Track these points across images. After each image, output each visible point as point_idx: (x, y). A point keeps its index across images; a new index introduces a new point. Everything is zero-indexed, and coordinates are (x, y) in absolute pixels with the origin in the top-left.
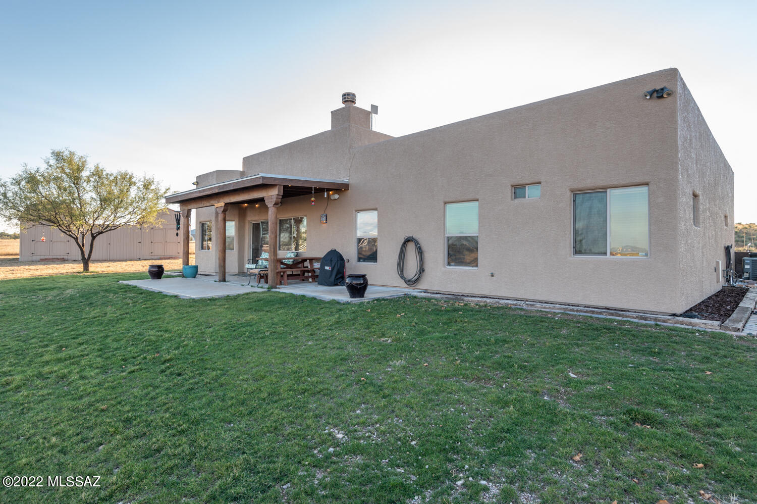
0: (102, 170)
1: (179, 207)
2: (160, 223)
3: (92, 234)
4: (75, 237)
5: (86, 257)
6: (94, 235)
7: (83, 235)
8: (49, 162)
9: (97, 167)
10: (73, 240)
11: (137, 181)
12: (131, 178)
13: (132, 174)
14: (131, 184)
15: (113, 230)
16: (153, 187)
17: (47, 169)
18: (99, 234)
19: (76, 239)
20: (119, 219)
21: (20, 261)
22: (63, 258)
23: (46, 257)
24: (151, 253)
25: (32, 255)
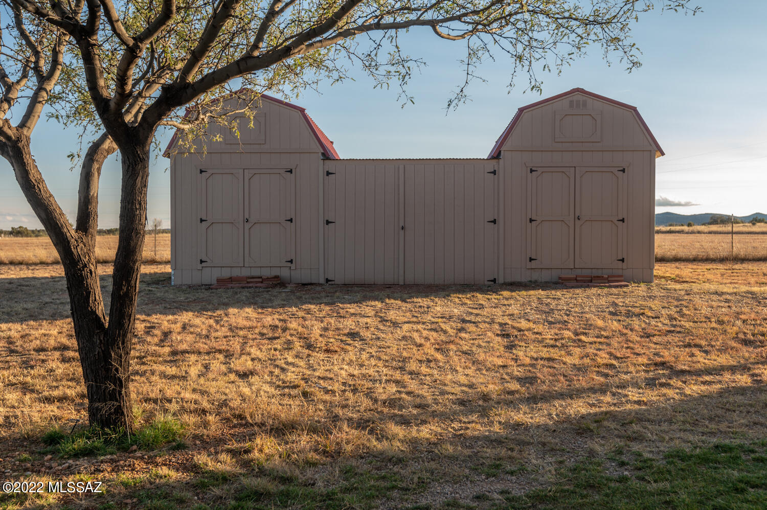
21: (173, 283)
22: (277, 277)
23: (236, 273)
24: (531, 260)
25: (200, 266)
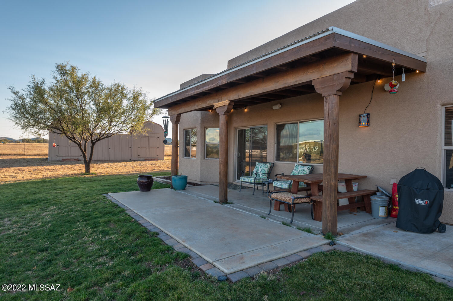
0: (98, 83)
1: (167, 113)
2: (146, 131)
3: (92, 141)
4: (79, 143)
5: (88, 159)
6: (94, 142)
7: (85, 141)
8: (57, 78)
9: (94, 80)
10: (77, 145)
11: (128, 93)
12: (123, 89)
13: (124, 86)
14: (123, 96)
15: (108, 137)
16: (141, 98)
17: (56, 84)
18: (97, 141)
19: (79, 145)
20: (113, 128)
21: (49, 160)
22: (78, 159)
23: (67, 158)
24: (139, 155)
25: (57, 156)
